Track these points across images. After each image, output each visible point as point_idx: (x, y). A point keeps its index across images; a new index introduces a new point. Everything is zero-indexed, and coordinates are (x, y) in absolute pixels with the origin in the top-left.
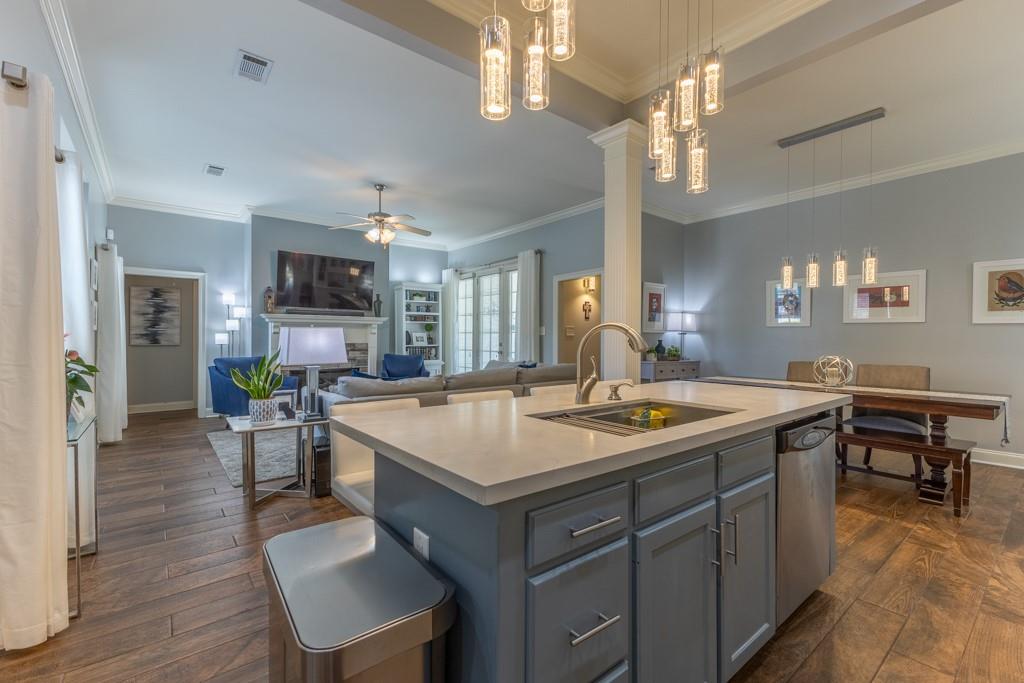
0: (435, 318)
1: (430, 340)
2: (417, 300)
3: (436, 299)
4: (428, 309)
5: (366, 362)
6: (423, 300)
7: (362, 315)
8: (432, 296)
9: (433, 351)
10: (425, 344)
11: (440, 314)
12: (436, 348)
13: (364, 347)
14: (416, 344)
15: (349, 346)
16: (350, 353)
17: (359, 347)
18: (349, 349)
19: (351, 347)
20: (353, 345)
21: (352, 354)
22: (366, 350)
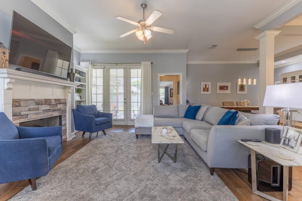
0: (84, 86)
3: (85, 76)
4: (79, 81)
5: (65, 111)
11: (86, 84)
13: (65, 101)
15: (57, 101)
16: (59, 105)
17: (63, 101)
18: (57, 102)
19: (58, 101)
20: (59, 100)
21: (59, 106)
22: (66, 103)
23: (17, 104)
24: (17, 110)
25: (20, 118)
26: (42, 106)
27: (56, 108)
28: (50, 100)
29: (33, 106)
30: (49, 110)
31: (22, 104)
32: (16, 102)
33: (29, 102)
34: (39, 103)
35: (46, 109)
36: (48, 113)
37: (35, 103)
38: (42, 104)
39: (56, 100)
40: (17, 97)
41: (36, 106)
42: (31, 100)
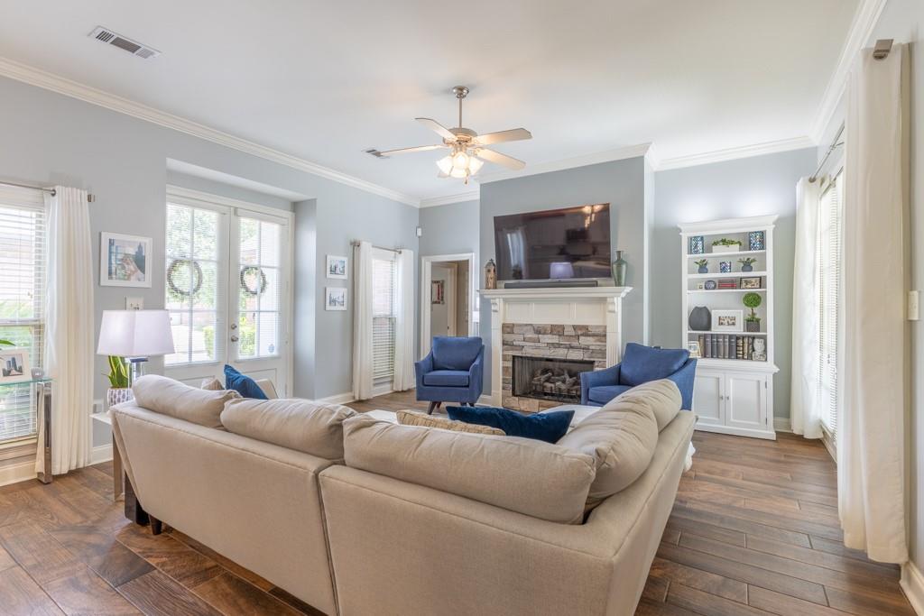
0: (761, 282)
1: (753, 323)
2: (720, 251)
3: (763, 245)
4: (747, 265)
6: (734, 250)
7: (596, 285)
8: (756, 241)
9: (758, 344)
10: (739, 330)
11: (769, 274)
12: (764, 338)
13: (599, 331)
14: (716, 329)
15: (580, 329)
16: (581, 338)
17: (593, 331)
18: (580, 332)
19: (583, 331)
20: (586, 328)
21: (584, 341)
22: (605, 336)
23: (508, 330)
24: (509, 337)
25: (512, 350)
26: (545, 336)
27: (575, 344)
28: (563, 327)
29: (531, 335)
30: (558, 346)
31: (516, 330)
32: (508, 327)
33: (525, 328)
34: (539, 330)
35: (550, 341)
36: (557, 350)
37: (532, 331)
38: (545, 333)
39: (575, 327)
40: (510, 321)
41: (536, 336)
42: (526, 325)
